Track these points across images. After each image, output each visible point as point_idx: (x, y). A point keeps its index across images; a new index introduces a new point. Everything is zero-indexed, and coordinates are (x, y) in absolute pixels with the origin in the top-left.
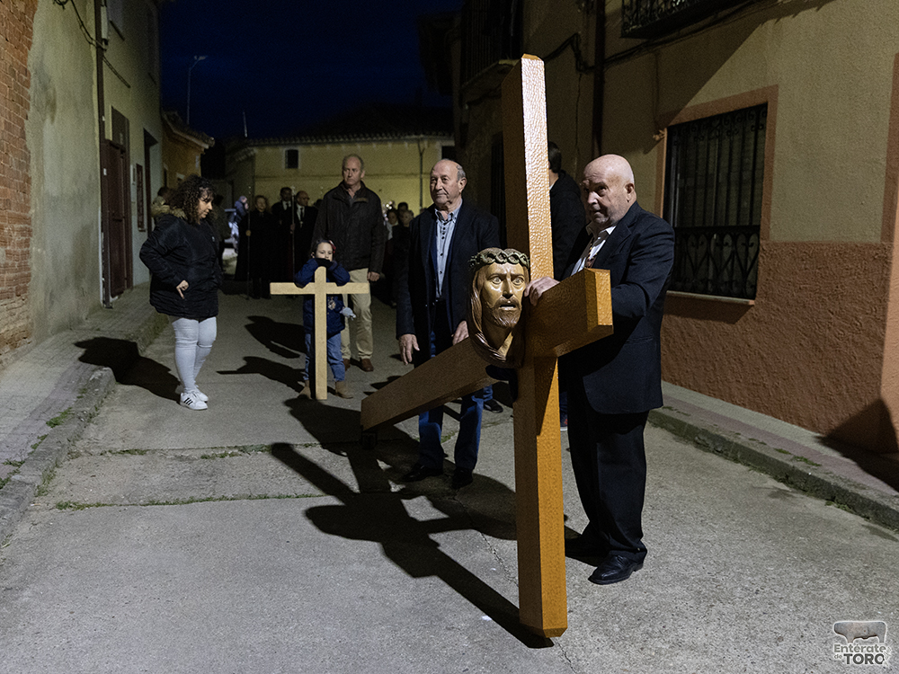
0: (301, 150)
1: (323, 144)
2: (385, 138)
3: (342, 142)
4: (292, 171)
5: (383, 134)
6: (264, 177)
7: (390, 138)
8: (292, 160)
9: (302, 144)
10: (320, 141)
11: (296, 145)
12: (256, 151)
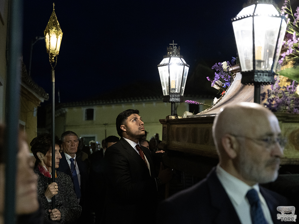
0: (96, 109)
1: (110, 104)
2: (152, 99)
3: (123, 103)
4: (90, 122)
5: (151, 97)
6: (72, 126)
7: (155, 99)
8: (90, 115)
9: (96, 105)
10: (108, 102)
11: (93, 105)
12: (67, 110)
